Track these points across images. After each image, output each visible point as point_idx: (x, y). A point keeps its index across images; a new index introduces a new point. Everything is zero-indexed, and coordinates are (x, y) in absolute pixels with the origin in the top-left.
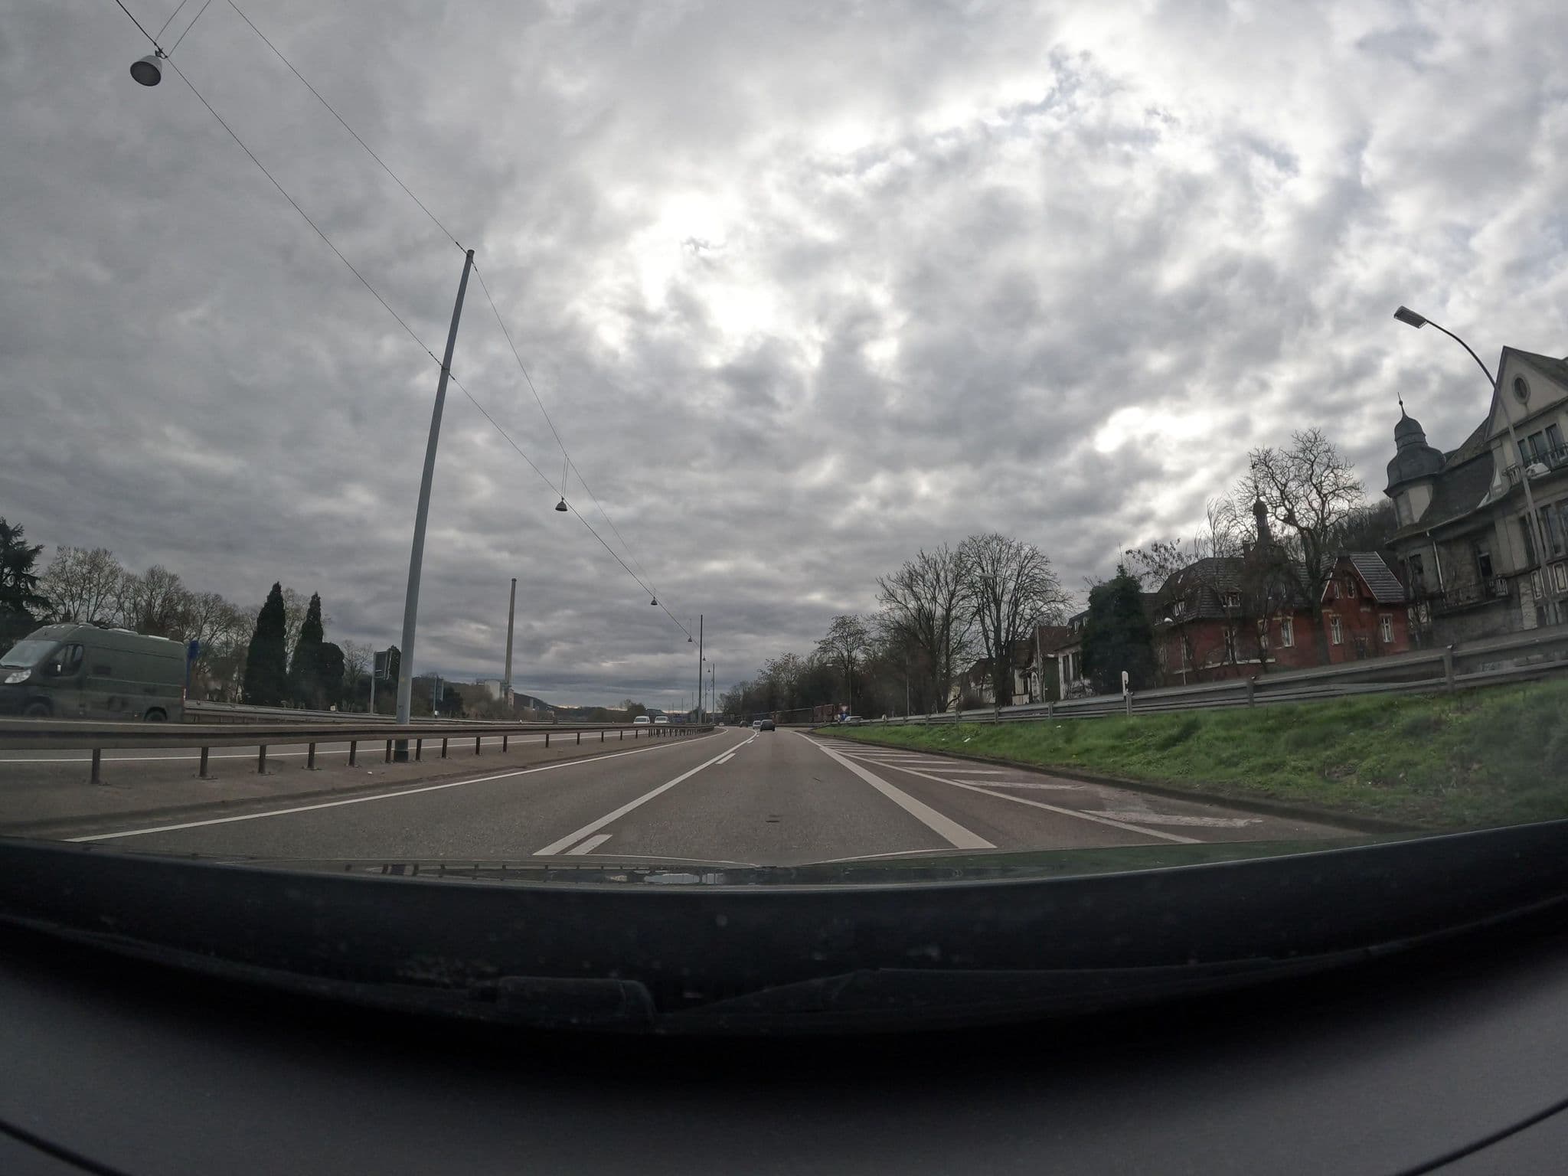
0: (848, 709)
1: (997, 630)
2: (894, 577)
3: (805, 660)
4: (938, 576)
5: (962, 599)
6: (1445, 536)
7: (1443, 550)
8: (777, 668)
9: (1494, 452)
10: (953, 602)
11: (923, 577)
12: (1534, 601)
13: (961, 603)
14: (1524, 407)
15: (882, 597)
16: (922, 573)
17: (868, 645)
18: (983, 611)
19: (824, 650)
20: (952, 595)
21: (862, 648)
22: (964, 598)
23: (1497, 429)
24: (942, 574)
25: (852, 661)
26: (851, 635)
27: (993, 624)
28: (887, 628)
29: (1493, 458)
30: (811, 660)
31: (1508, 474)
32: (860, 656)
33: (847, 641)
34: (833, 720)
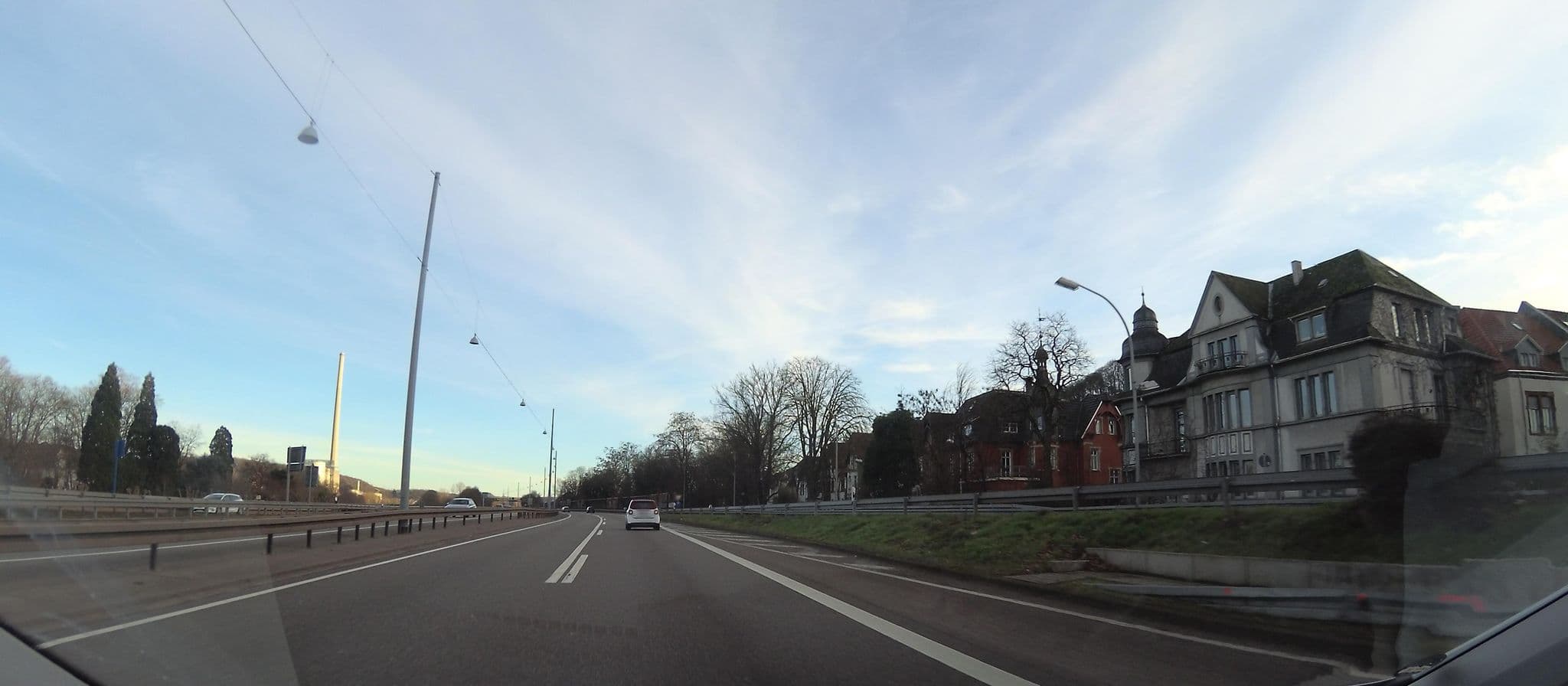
0: (682, 498)
1: (813, 436)
2: (728, 384)
3: (644, 451)
4: (766, 386)
5: (785, 408)
6: (1152, 403)
7: (1152, 412)
8: (616, 456)
9: (1194, 347)
10: (778, 409)
11: (753, 386)
12: (1205, 458)
13: (784, 411)
14: (1217, 318)
15: (716, 403)
16: (753, 382)
17: (702, 441)
18: (802, 421)
19: (662, 443)
20: (778, 404)
21: (696, 442)
22: (787, 407)
23: (1198, 331)
24: (770, 385)
25: (687, 453)
26: (687, 430)
27: (809, 433)
28: (719, 429)
29: (1192, 350)
30: (649, 450)
31: (1200, 366)
32: (694, 449)
33: (683, 435)
34: (668, 508)
